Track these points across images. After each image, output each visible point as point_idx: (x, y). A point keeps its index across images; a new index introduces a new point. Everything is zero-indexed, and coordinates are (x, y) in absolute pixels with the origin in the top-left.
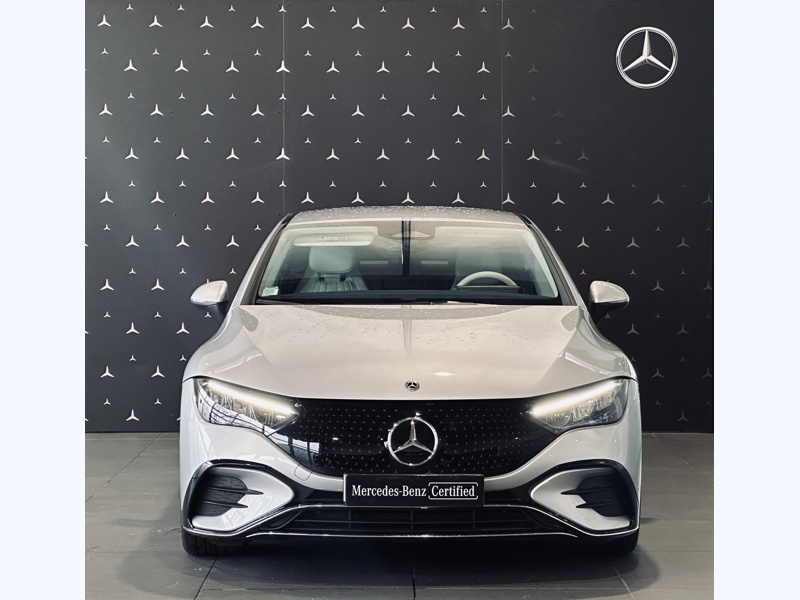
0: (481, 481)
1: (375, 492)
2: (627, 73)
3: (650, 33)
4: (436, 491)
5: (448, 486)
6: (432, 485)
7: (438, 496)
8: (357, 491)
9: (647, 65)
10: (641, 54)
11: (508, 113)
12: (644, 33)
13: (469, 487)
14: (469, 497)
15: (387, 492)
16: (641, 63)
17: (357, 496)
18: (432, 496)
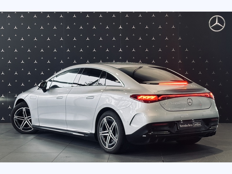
2: (212, 27)
3: (218, 17)
9: (217, 25)
10: (215, 23)
11: (180, 39)
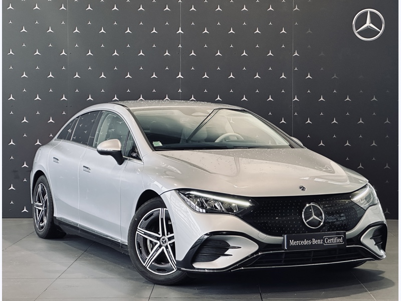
0: (345, 234)
1: (300, 243)
2: (358, 33)
3: (371, 12)
4: (327, 241)
5: (331, 238)
6: (325, 238)
7: (328, 243)
8: (292, 243)
9: (368, 29)
10: (366, 23)
11: (296, 54)
12: (367, 12)
13: (340, 238)
14: (340, 243)
15: (306, 242)
16: (365, 28)
17: (292, 246)
18: (325, 244)
